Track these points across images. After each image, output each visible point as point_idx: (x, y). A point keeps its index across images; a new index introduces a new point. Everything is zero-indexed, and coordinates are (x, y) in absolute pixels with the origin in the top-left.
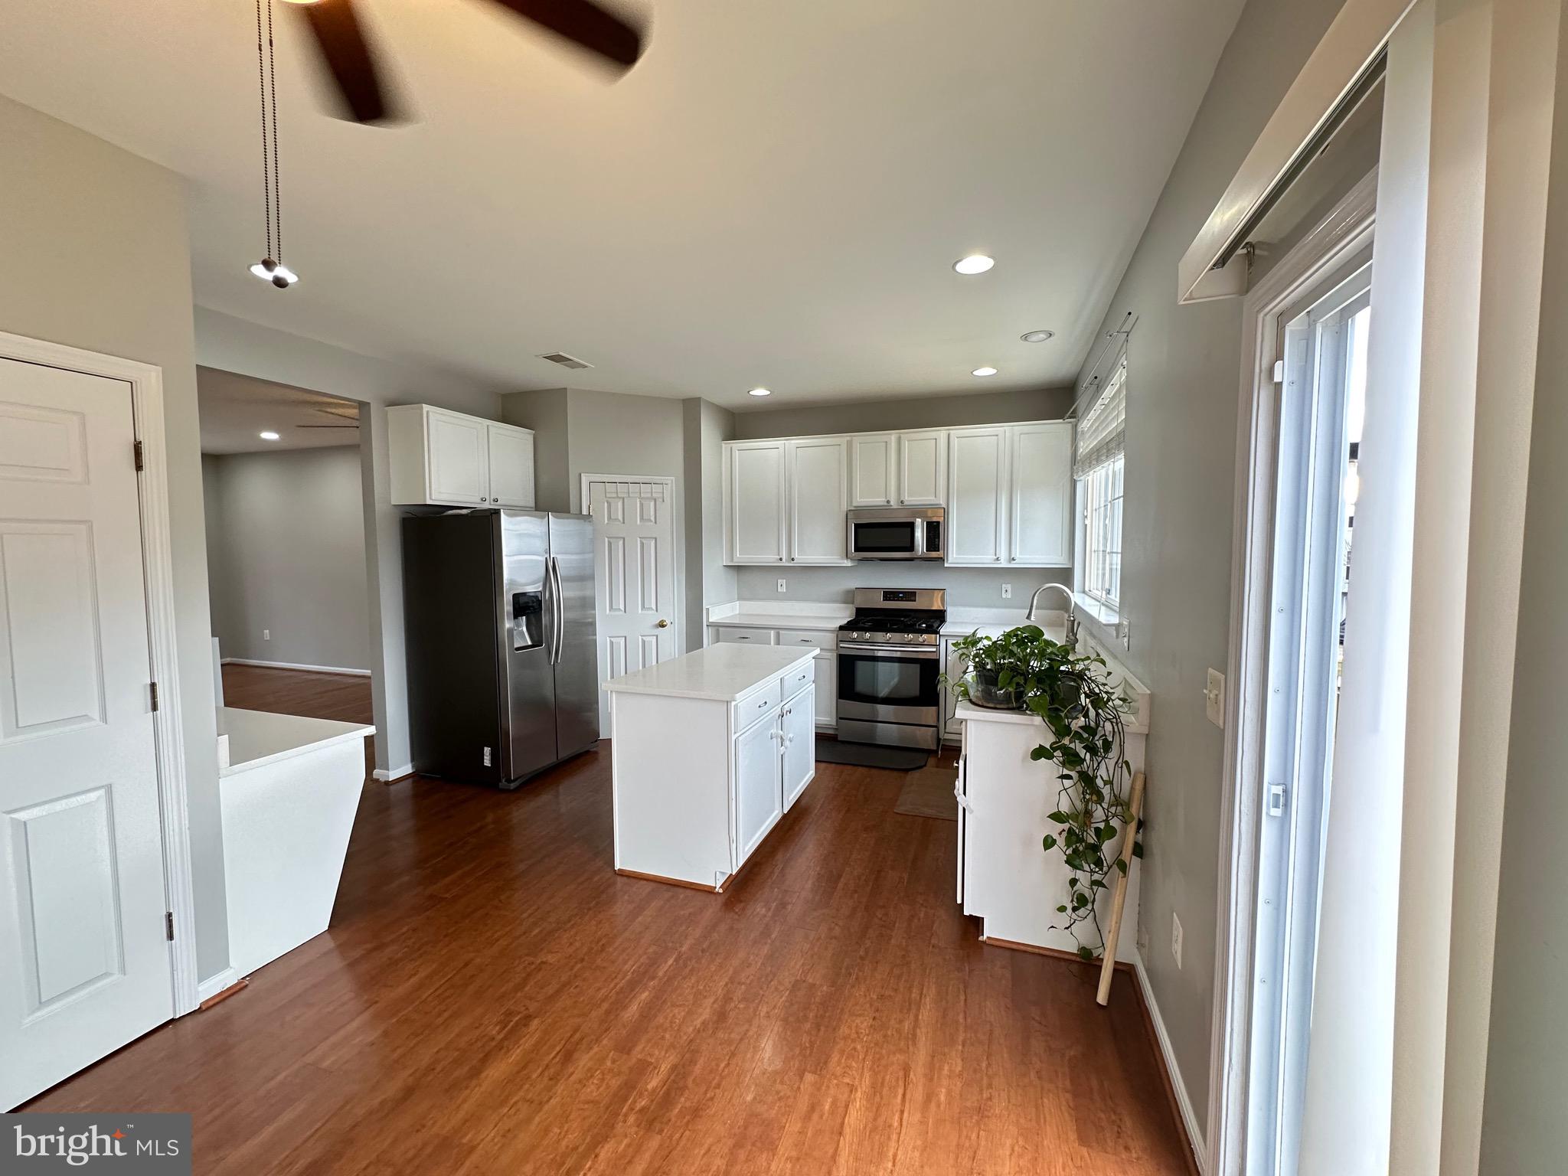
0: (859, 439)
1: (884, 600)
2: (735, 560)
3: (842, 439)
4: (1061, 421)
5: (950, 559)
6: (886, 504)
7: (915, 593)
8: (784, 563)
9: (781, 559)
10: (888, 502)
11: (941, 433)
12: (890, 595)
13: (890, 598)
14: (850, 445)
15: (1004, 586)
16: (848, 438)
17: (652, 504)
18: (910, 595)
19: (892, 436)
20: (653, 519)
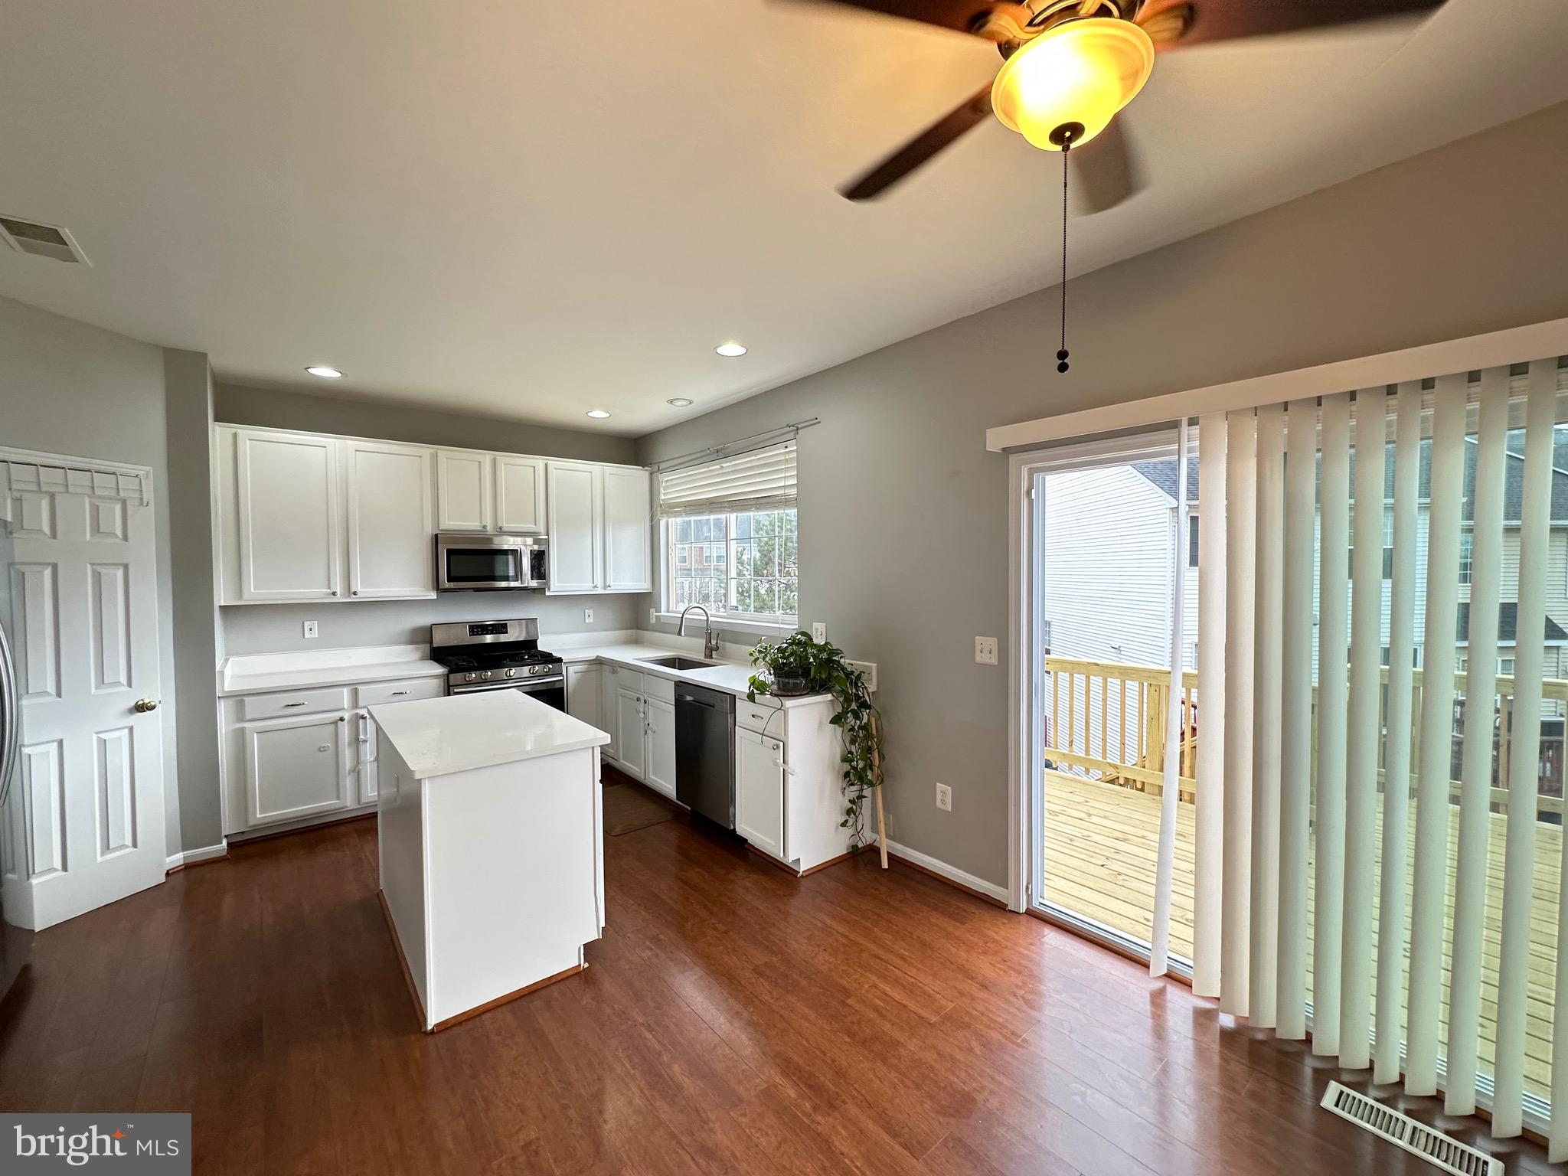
0: (445, 453)
1: (470, 635)
2: (246, 596)
3: (425, 451)
4: (641, 467)
5: (552, 588)
6: (480, 529)
7: (506, 624)
8: (339, 599)
9: (334, 594)
10: (484, 527)
11: (539, 461)
12: (478, 629)
13: (478, 631)
14: (435, 458)
15: (587, 611)
16: (431, 451)
17: (118, 508)
18: (500, 628)
19: (486, 457)
20: (119, 532)
